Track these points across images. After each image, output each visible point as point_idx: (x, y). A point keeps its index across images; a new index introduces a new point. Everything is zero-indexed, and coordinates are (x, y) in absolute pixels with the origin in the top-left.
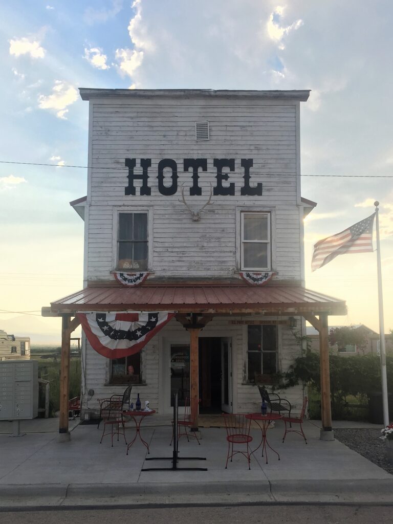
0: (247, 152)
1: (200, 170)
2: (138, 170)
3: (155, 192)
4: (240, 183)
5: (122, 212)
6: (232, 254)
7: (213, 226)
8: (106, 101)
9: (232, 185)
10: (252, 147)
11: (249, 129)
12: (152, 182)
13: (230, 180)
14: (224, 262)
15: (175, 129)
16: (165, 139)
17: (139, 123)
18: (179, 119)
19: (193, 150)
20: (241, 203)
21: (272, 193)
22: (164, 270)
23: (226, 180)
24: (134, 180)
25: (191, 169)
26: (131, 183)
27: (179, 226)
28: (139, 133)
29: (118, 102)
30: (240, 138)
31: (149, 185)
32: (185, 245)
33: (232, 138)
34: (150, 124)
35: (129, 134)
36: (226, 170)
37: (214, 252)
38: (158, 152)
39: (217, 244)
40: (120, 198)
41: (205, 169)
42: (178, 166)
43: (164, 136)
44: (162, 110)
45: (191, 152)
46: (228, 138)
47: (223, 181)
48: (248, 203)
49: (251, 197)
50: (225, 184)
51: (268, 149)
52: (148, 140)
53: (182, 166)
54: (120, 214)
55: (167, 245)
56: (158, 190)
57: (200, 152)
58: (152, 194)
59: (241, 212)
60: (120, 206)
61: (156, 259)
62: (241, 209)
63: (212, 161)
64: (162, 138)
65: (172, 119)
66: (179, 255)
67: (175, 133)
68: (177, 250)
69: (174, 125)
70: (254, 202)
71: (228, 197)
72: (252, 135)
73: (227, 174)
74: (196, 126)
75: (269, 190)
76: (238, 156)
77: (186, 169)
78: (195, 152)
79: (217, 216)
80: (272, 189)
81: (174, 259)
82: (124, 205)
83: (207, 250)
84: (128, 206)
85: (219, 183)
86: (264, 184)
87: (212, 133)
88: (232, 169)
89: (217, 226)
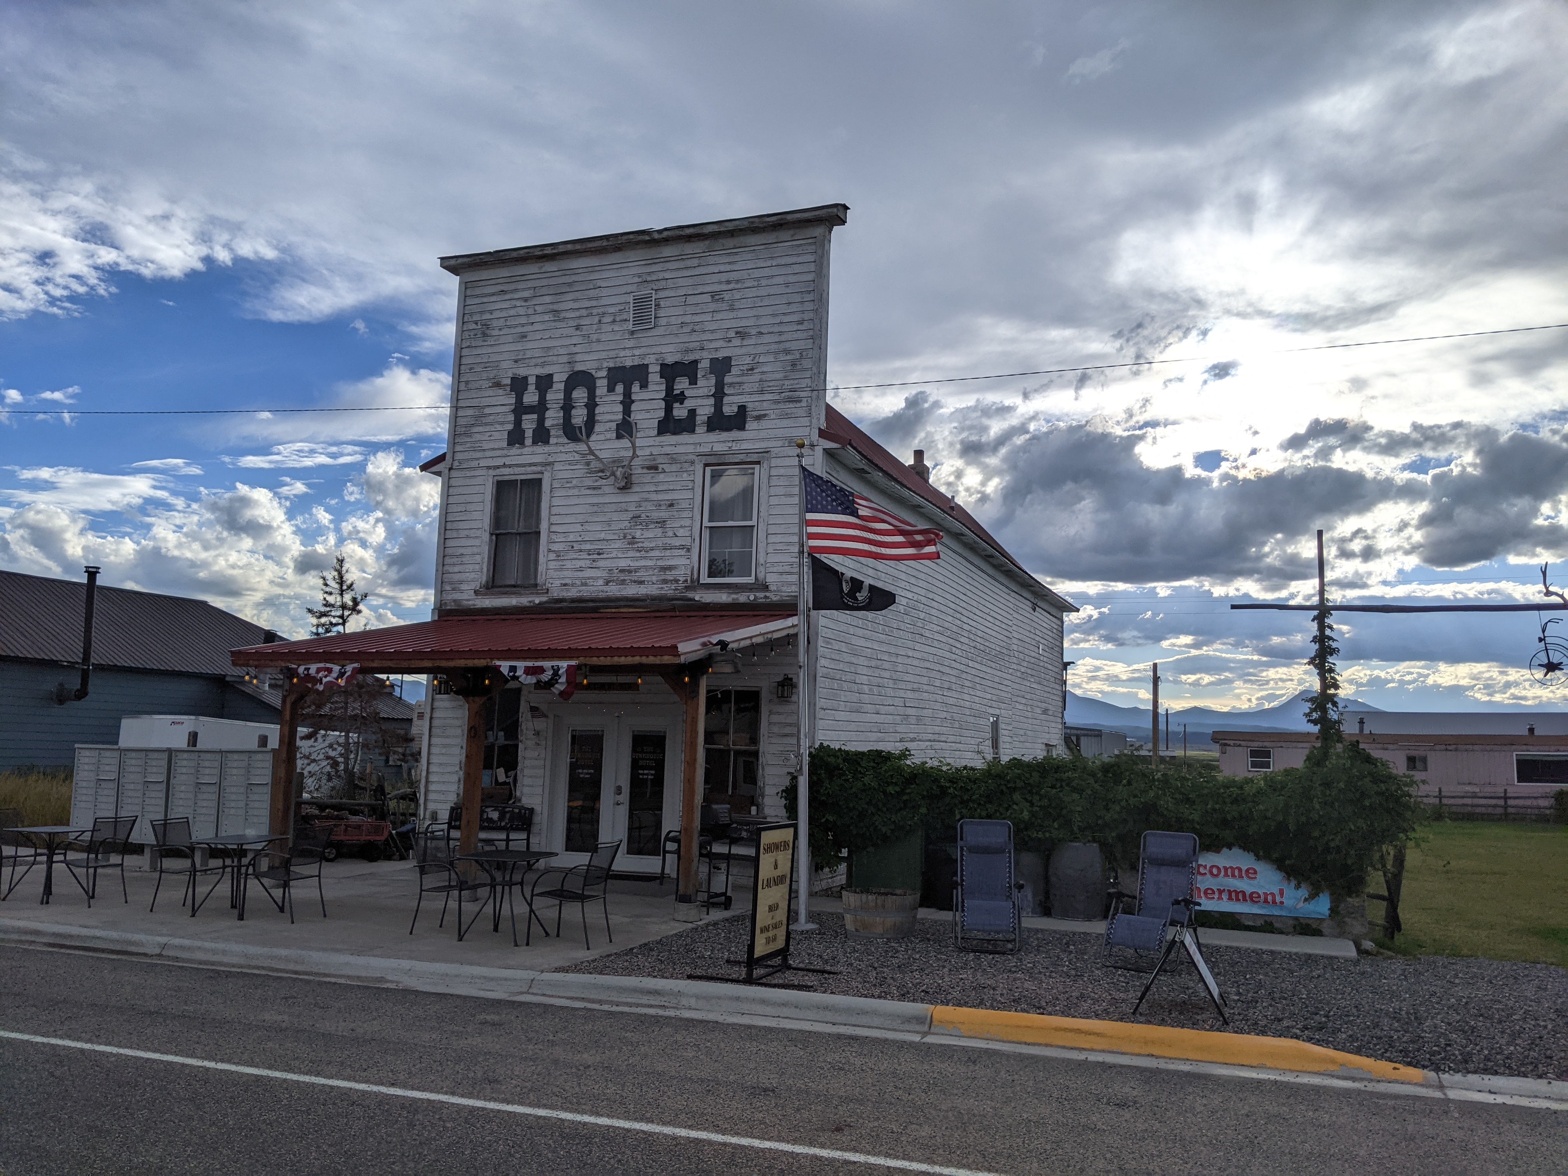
0: (720, 344)
1: (636, 387)
2: (531, 397)
3: (557, 437)
4: (705, 410)
5: (500, 478)
6: (683, 552)
7: (654, 497)
8: (485, 274)
9: (692, 413)
10: (732, 334)
11: (727, 296)
12: (553, 417)
13: (689, 404)
14: (670, 568)
15: (595, 311)
16: (578, 333)
17: (537, 308)
18: (605, 292)
19: (625, 349)
20: (706, 449)
21: (764, 424)
22: (565, 585)
23: (682, 403)
24: (524, 417)
25: (620, 388)
26: (518, 422)
27: (595, 500)
28: (537, 327)
29: (504, 272)
30: (708, 317)
31: (548, 423)
32: (602, 536)
33: (697, 319)
34: (555, 307)
35: (520, 330)
36: (681, 384)
37: (652, 549)
38: (565, 359)
39: (659, 532)
40: (498, 453)
41: (644, 385)
42: (599, 383)
43: (578, 327)
44: (574, 278)
45: (622, 354)
46: (688, 319)
47: (676, 405)
48: (718, 448)
49: (725, 435)
50: (679, 412)
51: (761, 333)
52: (550, 338)
53: (605, 382)
54: (498, 481)
55: (572, 537)
56: (561, 432)
57: (637, 352)
58: (553, 440)
59: (706, 465)
60: (498, 467)
61: (552, 565)
62: (704, 460)
63: (658, 368)
64: (572, 331)
65: (592, 293)
66: (591, 557)
67: (596, 319)
68: (588, 546)
69: (594, 303)
70: (730, 444)
71: (684, 438)
72: (732, 309)
73: (682, 393)
74: (632, 302)
75: (759, 418)
76: (705, 354)
77: (611, 389)
78: (628, 353)
79: (662, 476)
80: (765, 415)
81: (582, 563)
82: (504, 466)
83: (640, 545)
84: (510, 466)
85: (669, 409)
86: (750, 406)
87: (661, 313)
88: (693, 381)
89: (661, 497)
